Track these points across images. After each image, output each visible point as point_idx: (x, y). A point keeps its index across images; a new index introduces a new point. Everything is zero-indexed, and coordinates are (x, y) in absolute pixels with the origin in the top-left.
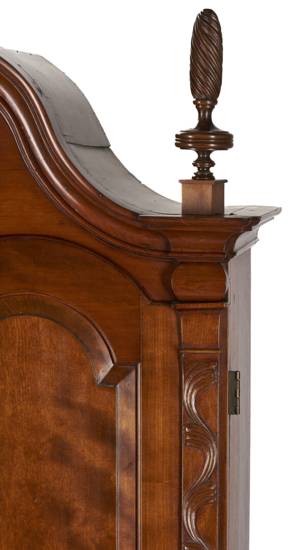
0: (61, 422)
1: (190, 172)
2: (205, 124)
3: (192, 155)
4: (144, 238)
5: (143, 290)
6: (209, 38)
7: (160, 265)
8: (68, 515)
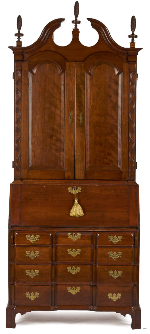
0: (110, 81)
1: (131, 41)
2: (133, 34)
3: (131, 39)
4: (124, 51)
5: (123, 60)
6: (134, 20)
7: (126, 56)
8: (110, 97)
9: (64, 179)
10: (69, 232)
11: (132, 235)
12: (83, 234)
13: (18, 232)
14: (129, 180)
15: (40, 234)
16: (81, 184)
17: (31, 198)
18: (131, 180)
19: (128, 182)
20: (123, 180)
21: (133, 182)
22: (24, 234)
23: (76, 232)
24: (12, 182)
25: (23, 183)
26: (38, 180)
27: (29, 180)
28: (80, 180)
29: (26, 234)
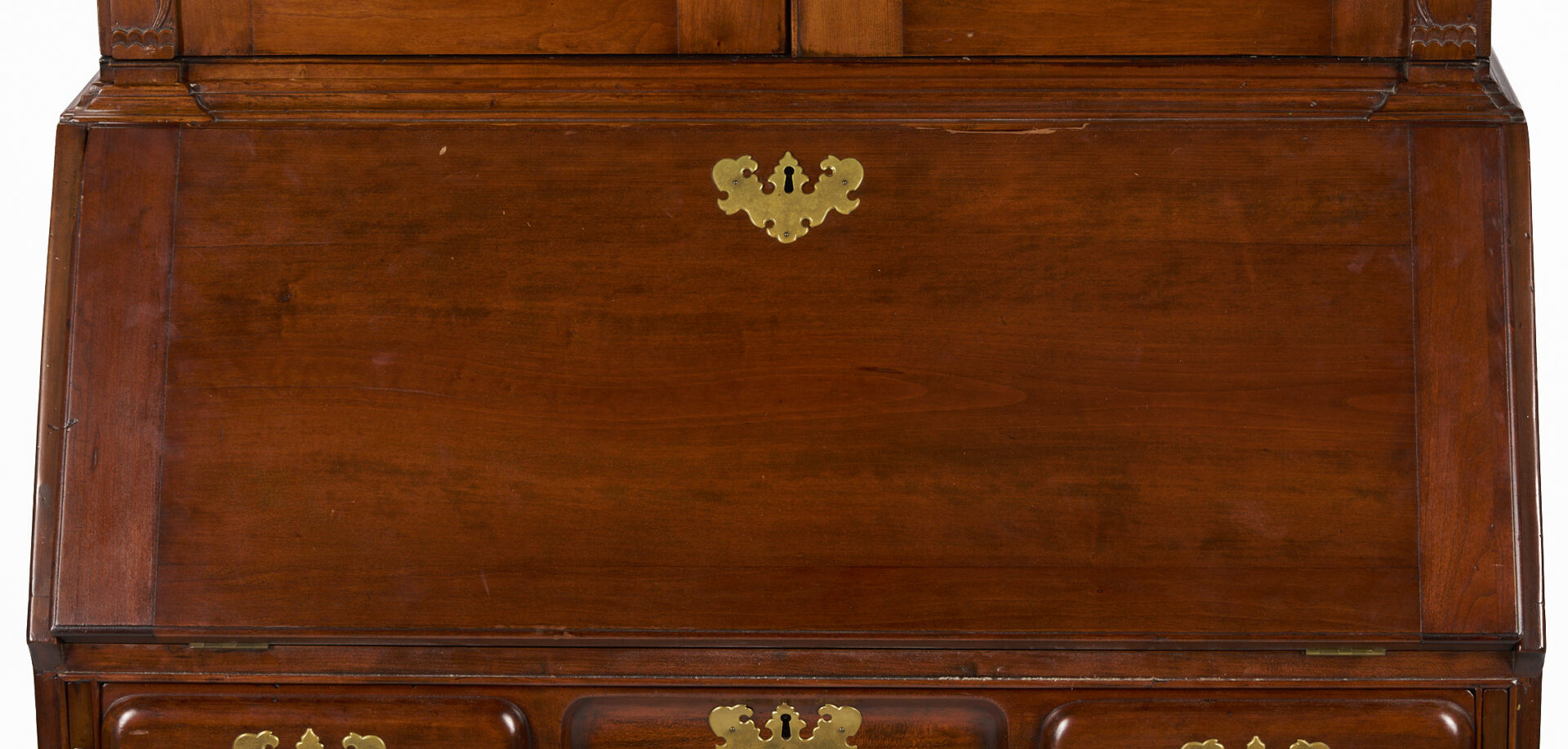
9: (672, 56)
10: (726, 693)
11: (1450, 722)
12: (888, 717)
13: (149, 698)
14: (1417, 60)
15: (394, 721)
16: (859, 118)
17: (283, 296)
18: (1436, 63)
19: (1401, 80)
20: (1347, 60)
21: (1456, 78)
22: (209, 718)
23: (809, 700)
24: (85, 100)
25: (203, 109)
26: (379, 71)
27: (274, 73)
28: (848, 61)
29: (235, 718)
